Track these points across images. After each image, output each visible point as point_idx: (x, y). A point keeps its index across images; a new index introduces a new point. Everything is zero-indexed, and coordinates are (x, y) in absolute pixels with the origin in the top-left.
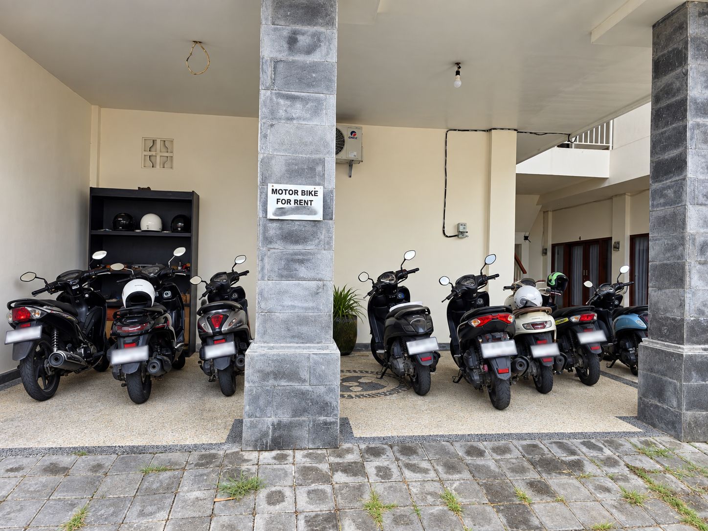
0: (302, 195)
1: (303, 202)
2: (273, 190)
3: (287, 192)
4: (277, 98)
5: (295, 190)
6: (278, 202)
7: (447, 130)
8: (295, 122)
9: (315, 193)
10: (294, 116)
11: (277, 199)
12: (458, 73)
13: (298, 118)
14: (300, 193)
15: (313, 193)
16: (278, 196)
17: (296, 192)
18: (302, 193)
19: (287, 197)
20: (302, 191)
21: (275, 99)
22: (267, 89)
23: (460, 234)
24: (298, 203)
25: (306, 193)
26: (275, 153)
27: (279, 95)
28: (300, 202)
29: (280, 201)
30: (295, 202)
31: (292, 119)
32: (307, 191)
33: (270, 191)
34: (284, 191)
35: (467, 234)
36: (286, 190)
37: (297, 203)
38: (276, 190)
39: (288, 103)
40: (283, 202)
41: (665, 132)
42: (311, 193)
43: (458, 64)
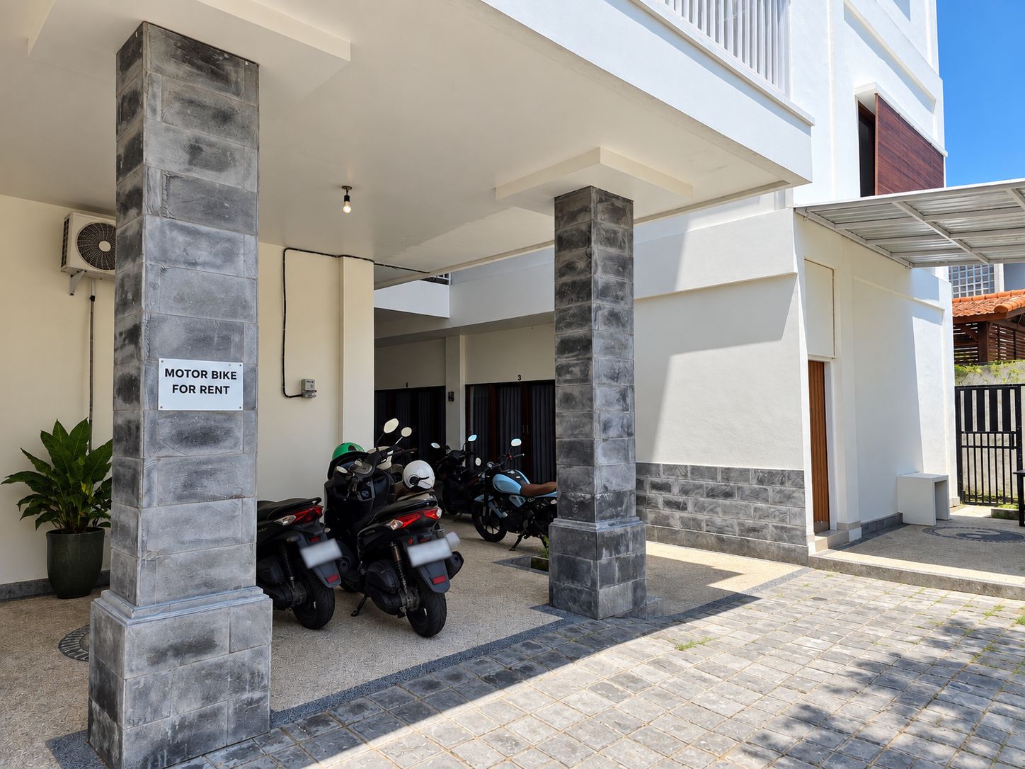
0: (213, 378)
1: (214, 388)
2: (167, 370)
3: (190, 373)
4: (171, 230)
5: (202, 371)
6: (174, 389)
7: (285, 248)
8: (199, 268)
9: (232, 375)
10: (198, 261)
11: (174, 386)
12: (347, 198)
13: (204, 264)
14: (210, 375)
15: (229, 375)
16: (175, 380)
17: (204, 374)
18: (213, 375)
19: (189, 381)
20: (213, 372)
21: (168, 232)
22: (155, 214)
23: (305, 392)
24: (207, 391)
25: (219, 375)
26: (169, 313)
27: (174, 226)
28: (209, 390)
29: (178, 388)
30: (201, 390)
31: (195, 264)
32: (221, 372)
33: (162, 372)
34: (185, 373)
35: (315, 393)
36: (188, 371)
37: (204, 390)
38: (173, 370)
39: (188, 239)
40: (183, 389)
41: (569, 309)
42: (226, 375)
43: (347, 188)
